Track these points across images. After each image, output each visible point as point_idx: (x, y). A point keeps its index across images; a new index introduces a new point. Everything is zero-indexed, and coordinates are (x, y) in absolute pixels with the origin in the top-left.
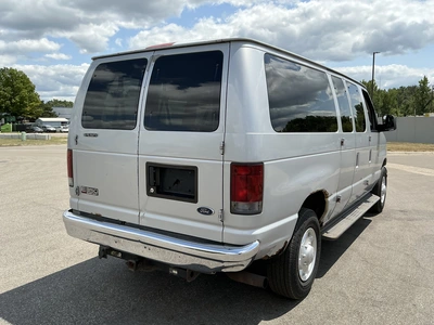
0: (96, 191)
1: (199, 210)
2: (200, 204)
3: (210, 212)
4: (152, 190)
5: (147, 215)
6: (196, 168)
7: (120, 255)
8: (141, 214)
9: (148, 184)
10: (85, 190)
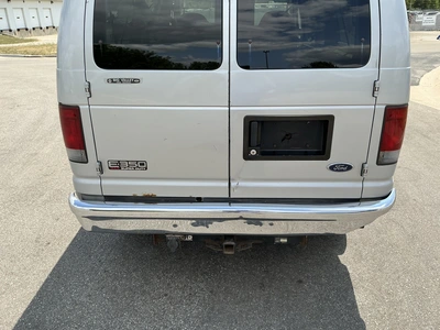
0: (142, 165)
1: (332, 168)
2: (333, 160)
3: (349, 167)
4: (253, 152)
5: (242, 184)
6: (332, 117)
7: (190, 238)
8: (232, 184)
9: (248, 145)
10: (118, 165)
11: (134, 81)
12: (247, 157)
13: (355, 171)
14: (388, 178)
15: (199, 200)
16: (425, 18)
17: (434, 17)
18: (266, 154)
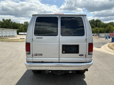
0: (41, 55)
2: (80, 54)
3: (83, 55)
4: (64, 52)
5: (62, 59)
6: (79, 45)
7: (50, 72)
8: (60, 59)
9: (63, 50)
10: (36, 55)
11: (41, 38)
12: (63, 53)
13: (84, 56)
14: (91, 58)
15: (53, 62)
16: (102, 35)
17: (104, 35)
18: (66, 52)
